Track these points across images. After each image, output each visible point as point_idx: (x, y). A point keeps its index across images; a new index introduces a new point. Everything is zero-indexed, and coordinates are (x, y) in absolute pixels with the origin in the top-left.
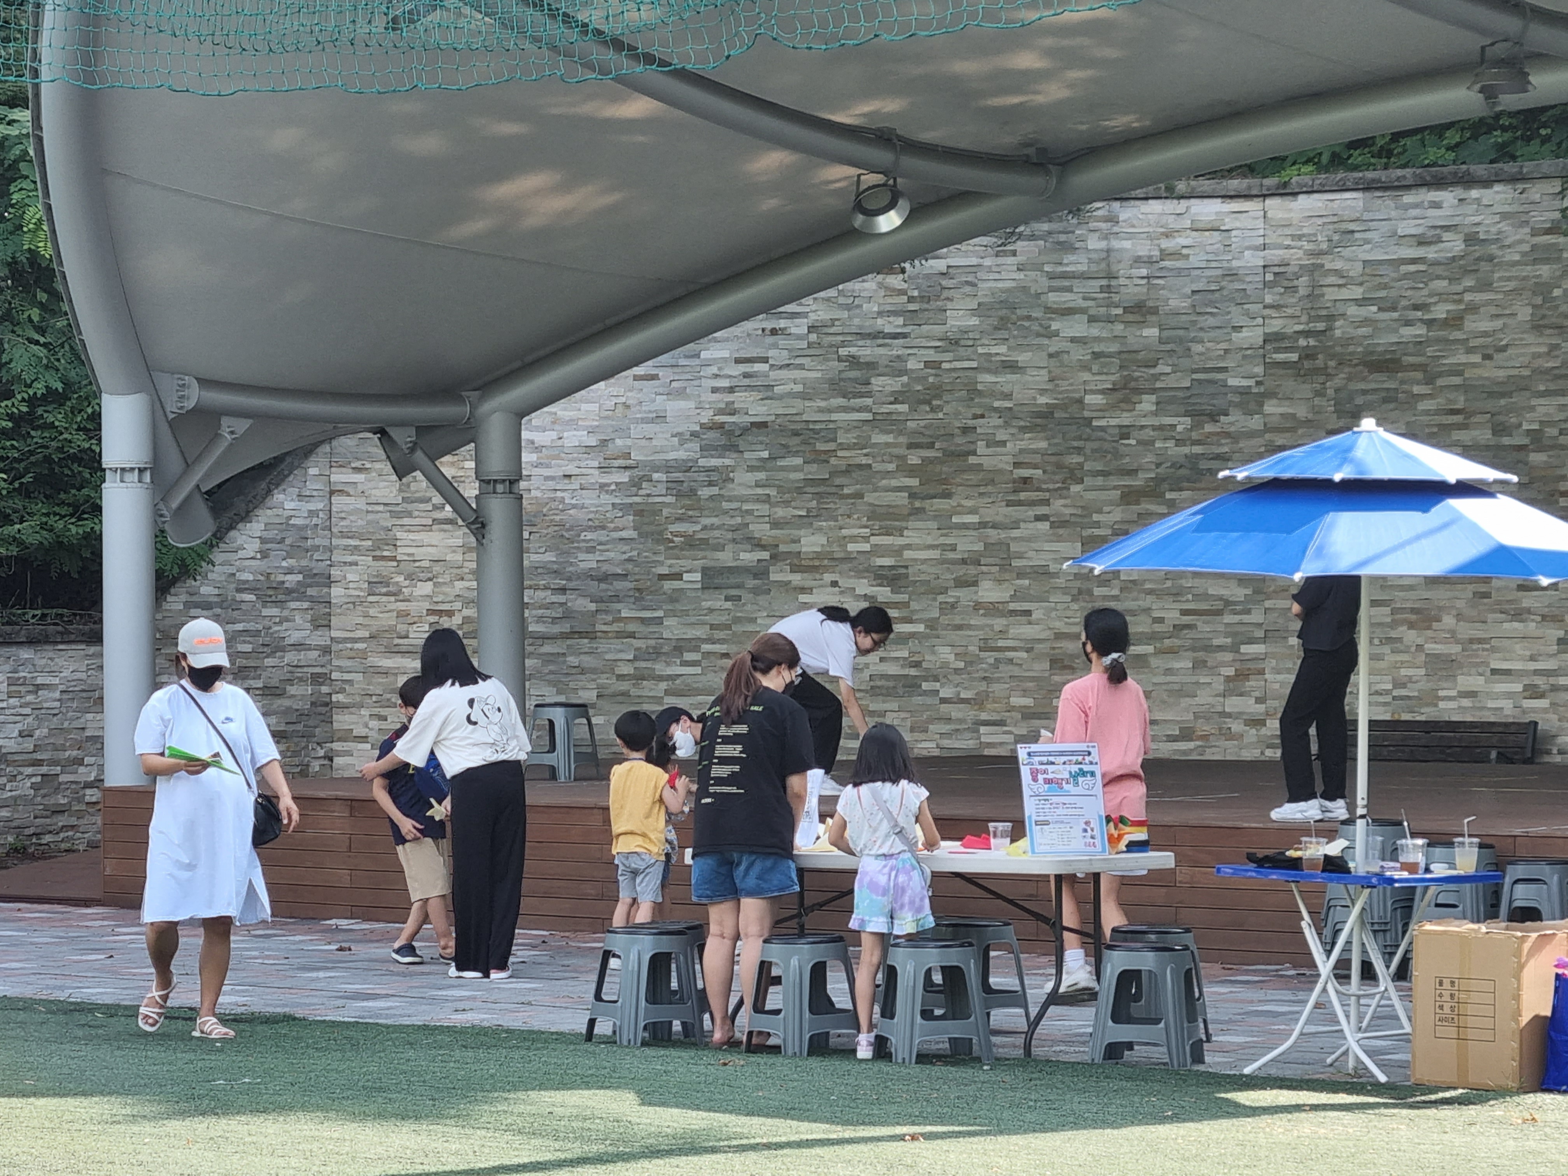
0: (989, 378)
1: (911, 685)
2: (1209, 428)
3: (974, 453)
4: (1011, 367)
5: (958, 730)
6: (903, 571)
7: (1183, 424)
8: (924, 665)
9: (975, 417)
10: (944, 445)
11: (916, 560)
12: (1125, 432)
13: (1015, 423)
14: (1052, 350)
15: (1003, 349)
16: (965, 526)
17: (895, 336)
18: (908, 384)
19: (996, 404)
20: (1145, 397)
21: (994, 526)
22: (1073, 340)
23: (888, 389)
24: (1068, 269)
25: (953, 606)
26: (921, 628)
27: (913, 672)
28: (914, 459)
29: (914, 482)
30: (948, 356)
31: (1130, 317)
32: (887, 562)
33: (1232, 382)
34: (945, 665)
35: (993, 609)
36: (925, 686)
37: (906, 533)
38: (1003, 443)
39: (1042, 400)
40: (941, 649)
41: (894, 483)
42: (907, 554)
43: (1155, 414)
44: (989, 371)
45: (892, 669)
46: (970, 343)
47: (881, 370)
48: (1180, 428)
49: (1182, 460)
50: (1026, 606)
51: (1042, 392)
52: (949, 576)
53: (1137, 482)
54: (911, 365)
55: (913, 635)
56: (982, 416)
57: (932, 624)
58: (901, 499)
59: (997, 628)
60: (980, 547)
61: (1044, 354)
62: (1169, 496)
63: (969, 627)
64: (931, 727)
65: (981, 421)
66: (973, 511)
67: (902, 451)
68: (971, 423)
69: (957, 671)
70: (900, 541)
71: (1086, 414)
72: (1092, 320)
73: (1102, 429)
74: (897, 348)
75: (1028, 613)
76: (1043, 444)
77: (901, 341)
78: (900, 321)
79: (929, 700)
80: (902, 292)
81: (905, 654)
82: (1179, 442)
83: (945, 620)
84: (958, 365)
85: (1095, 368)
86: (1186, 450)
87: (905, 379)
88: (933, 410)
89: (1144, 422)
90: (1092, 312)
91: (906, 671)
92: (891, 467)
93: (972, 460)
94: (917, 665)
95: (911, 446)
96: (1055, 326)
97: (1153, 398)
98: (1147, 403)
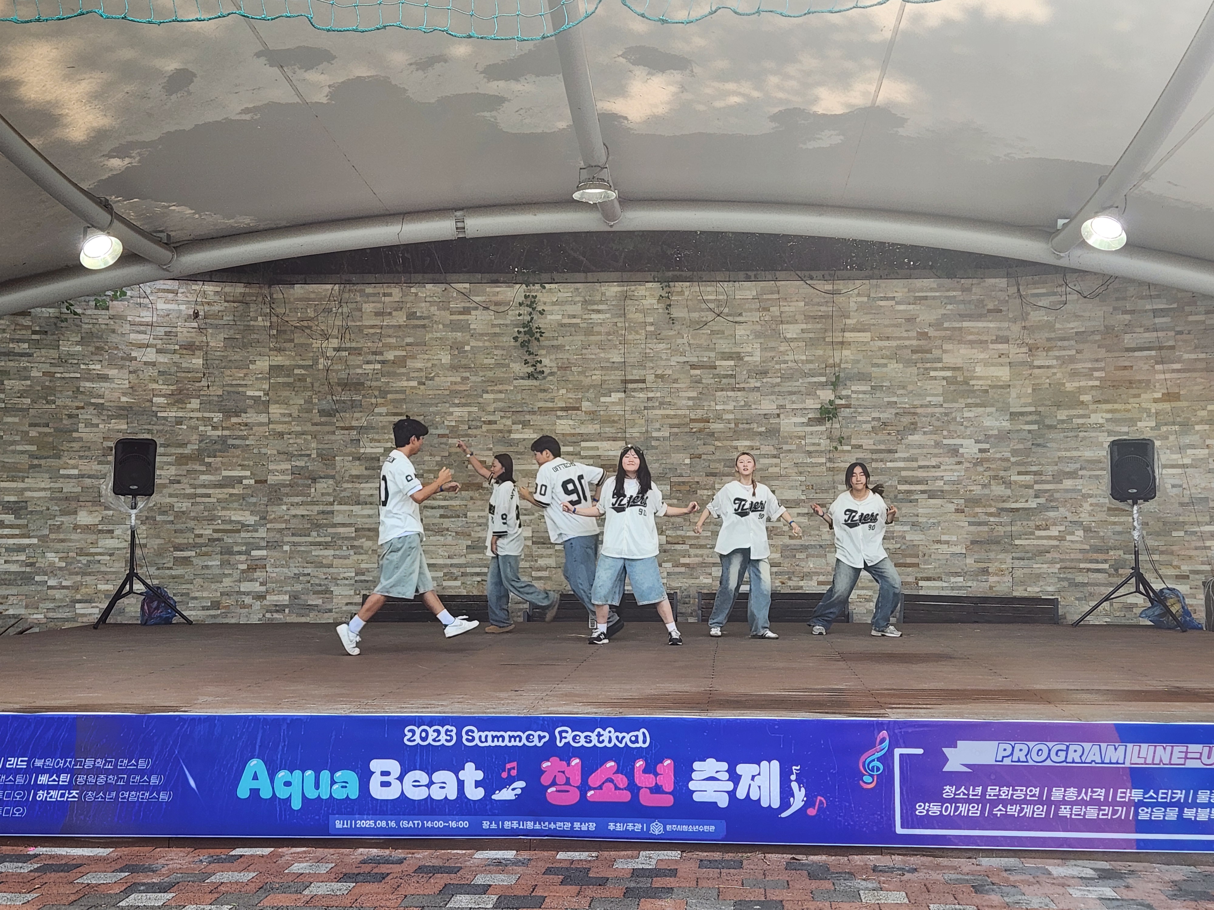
0: (88, 384)
1: (26, 579)
2: (234, 420)
3: (77, 431)
4: (104, 378)
5: (59, 607)
6: (24, 504)
7: (217, 417)
8: (37, 565)
9: (78, 408)
10: (56, 425)
11: (33, 497)
12: (179, 421)
13: (105, 412)
14: (131, 369)
15: (98, 367)
16: (69, 477)
17: (22, 355)
18: (30, 386)
19: (93, 401)
20: (193, 400)
21: (90, 477)
22: (145, 363)
23: (16, 388)
24: (143, 320)
25: (59, 527)
26: (35, 541)
27: (28, 569)
28: (33, 433)
29: (34, 448)
30: (61, 369)
31: (184, 352)
32: (13, 499)
33: (249, 393)
34: (52, 564)
35: (87, 529)
36: (37, 578)
37: (26, 480)
38: (97, 425)
39: (124, 399)
40: (49, 555)
41: (19, 448)
42: (28, 494)
43: (199, 410)
44: (88, 380)
45: (14, 568)
46: (76, 361)
47: (12, 376)
48: (215, 420)
49: (216, 438)
50: (111, 527)
51: (124, 394)
52: (57, 508)
53: (187, 451)
54: (34, 373)
55: (29, 545)
56: (83, 408)
57: (43, 539)
58: (24, 460)
59: (89, 541)
60: (79, 489)
61: (127, 371)
62: (207, 460)
63: (70, 540)
64: (41, 605)
65: (82, 411)
66: (74, 467)
67: (26, 428)
68: (75, 412)
69: (60, 569)
70: (21, 485)
71: (154, 409)
72: (159, 351)
73: (165, 418)
74: (24, 363)
75: (111, 532)
76: (125, 427)
77: (26, 359)
78: (26, 345)
79: (39, 588)
80: (29, 327)
81: (23, 558)
82: (215, 428)
83: (53, 536)
84: (67, 375)
85: (161, 382)
86: (219, 433)
87: (28, 382)
88: (48, 402)
89: (192, 415)
90: (158, 347)
91: (23, 569)
92: (18, 438)
93: (75, 435)
94: (32, 565)
95: (31, 425)
96: (134, 354)
97: (198, 401)
98: (195, 403)
